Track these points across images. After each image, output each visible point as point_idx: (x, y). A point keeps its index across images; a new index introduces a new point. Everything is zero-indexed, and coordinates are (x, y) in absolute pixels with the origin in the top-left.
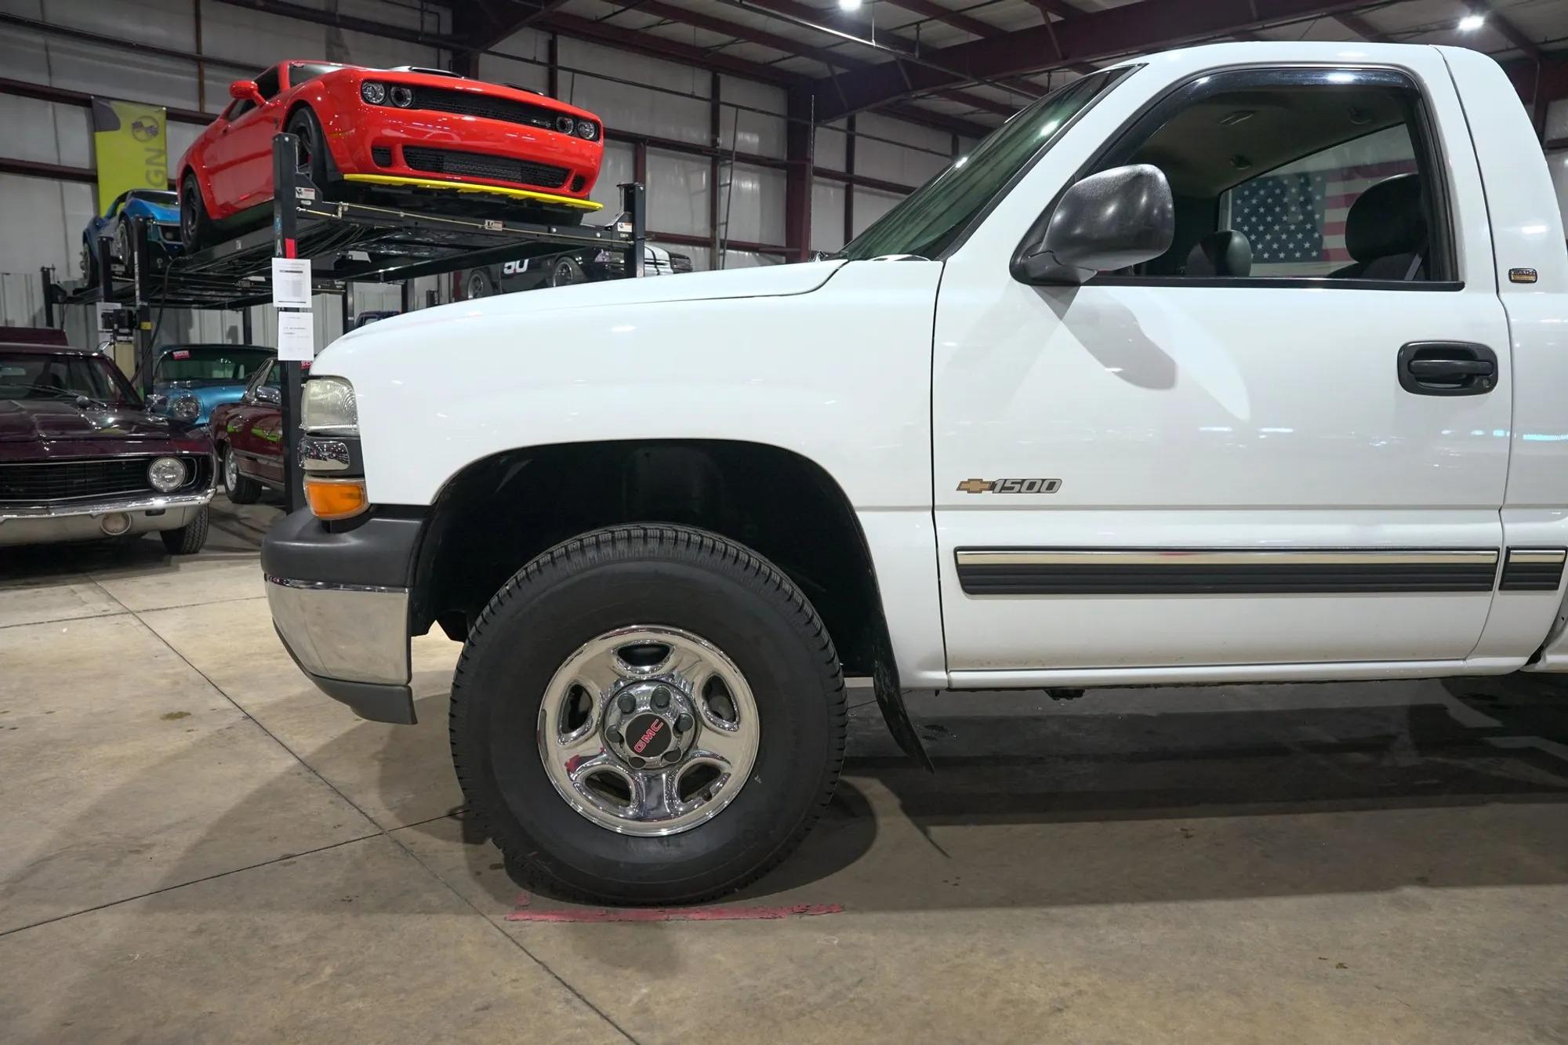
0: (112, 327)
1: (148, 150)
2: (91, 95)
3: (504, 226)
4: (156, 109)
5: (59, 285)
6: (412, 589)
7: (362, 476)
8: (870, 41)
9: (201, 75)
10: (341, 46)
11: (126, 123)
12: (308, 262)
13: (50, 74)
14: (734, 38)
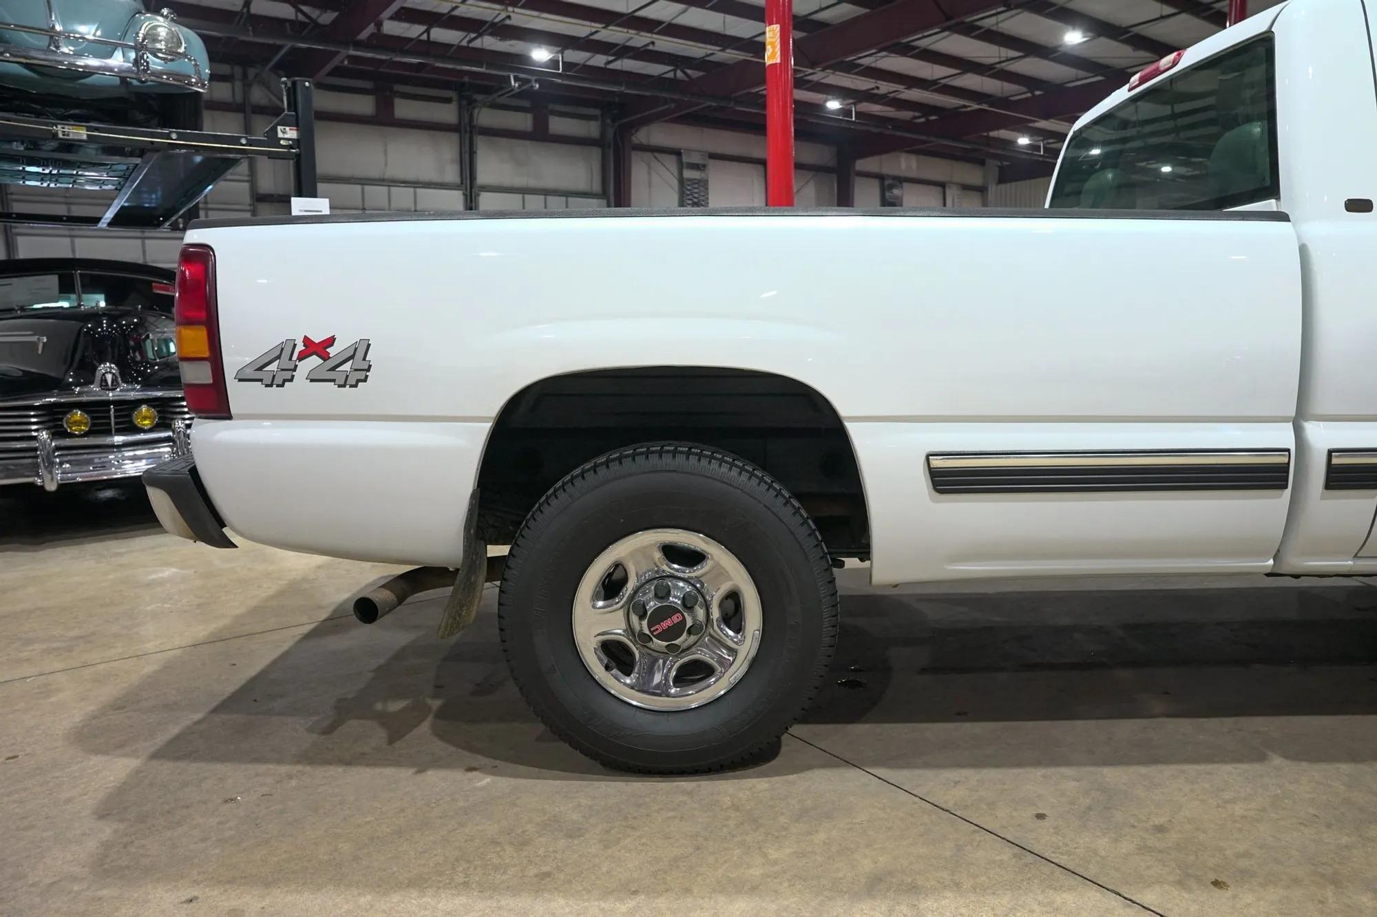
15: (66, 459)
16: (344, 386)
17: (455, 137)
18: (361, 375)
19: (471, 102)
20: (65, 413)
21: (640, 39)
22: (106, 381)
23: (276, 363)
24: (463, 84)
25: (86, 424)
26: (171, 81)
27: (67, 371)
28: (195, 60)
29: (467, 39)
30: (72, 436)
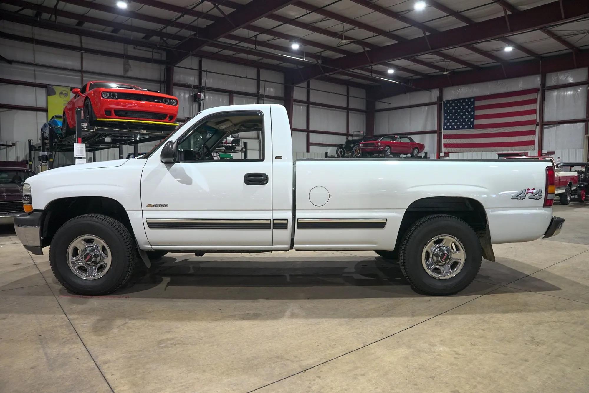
0: (41, 161)
1: (64, 101)
2: (47, 84)
3: (147, 132)
4: (67, 88)
5: (34, 145)
6: (41, 227)
7: (32, 204)
8: (303, 59)
9: (82, 77)
10: (129, 65)
11: (58, 93)
12: (85, 144)
13: (35, 79)
14: (262, 58)
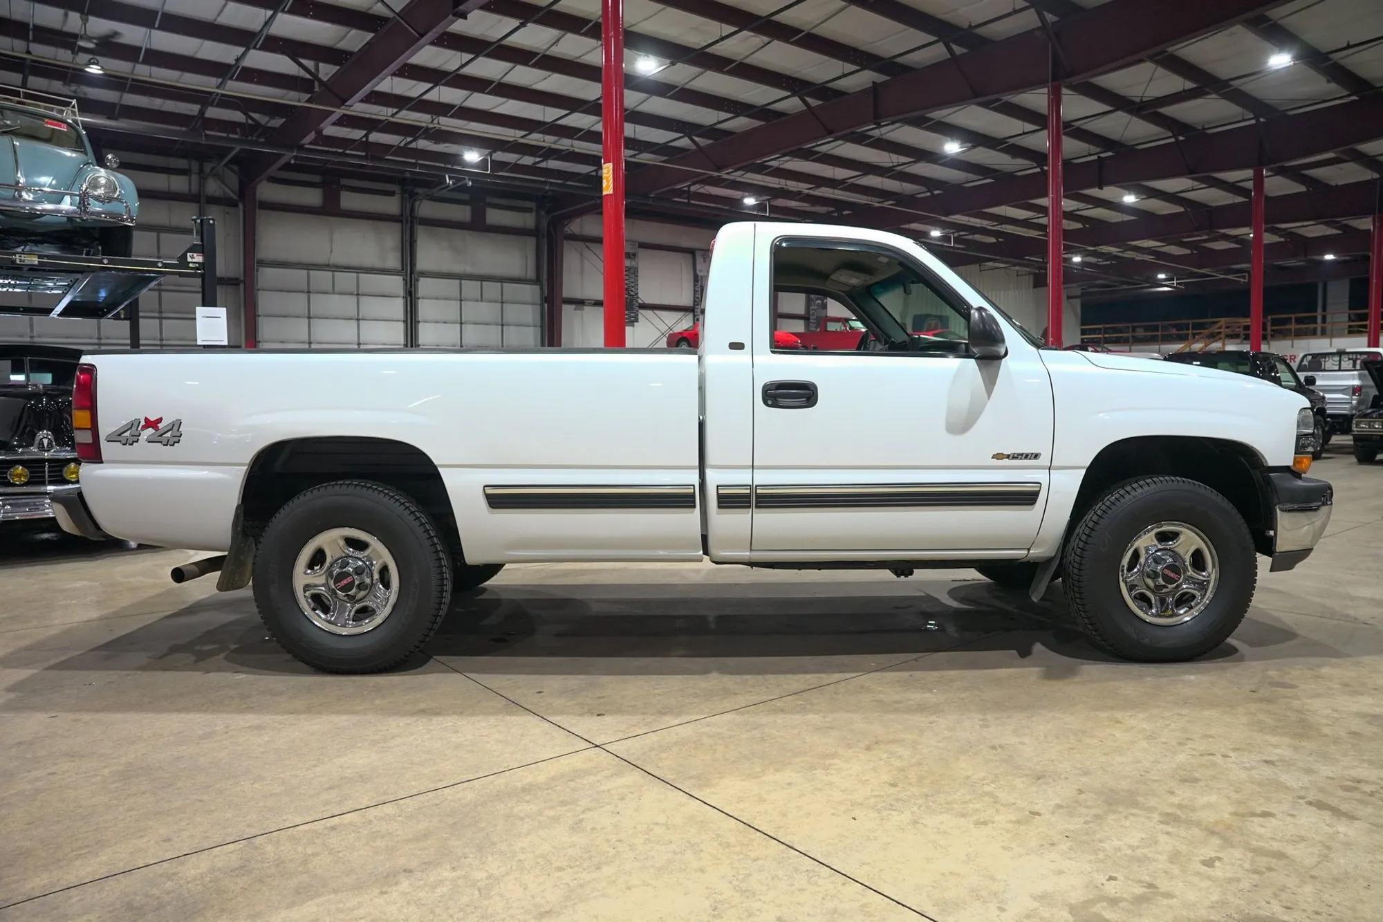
15: (8, 502)
16: (167, 445)
17: (397, 226)
18: (176, 439)
19: (413, 196)
20: (9, 468)
21: (565, 144)
22: (43, 444)
23: (129, 432)
24: (405, 179)
25: (25, 477)
26: (108, 219)
27: (13, 436)
28: (126, 202)
29: (404, 143)
30: (14, 485)
